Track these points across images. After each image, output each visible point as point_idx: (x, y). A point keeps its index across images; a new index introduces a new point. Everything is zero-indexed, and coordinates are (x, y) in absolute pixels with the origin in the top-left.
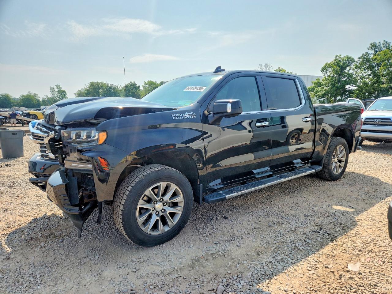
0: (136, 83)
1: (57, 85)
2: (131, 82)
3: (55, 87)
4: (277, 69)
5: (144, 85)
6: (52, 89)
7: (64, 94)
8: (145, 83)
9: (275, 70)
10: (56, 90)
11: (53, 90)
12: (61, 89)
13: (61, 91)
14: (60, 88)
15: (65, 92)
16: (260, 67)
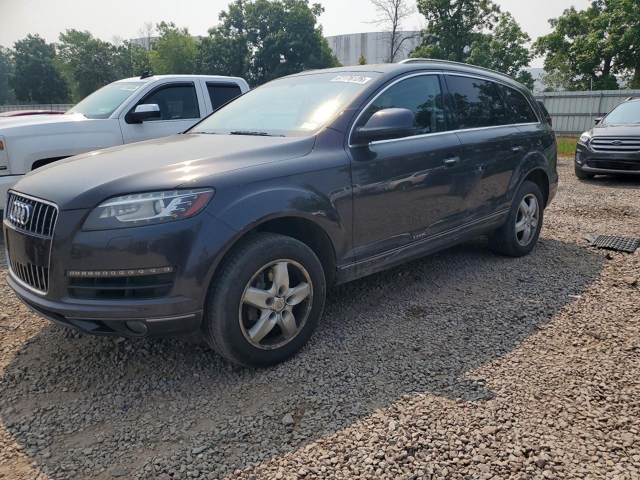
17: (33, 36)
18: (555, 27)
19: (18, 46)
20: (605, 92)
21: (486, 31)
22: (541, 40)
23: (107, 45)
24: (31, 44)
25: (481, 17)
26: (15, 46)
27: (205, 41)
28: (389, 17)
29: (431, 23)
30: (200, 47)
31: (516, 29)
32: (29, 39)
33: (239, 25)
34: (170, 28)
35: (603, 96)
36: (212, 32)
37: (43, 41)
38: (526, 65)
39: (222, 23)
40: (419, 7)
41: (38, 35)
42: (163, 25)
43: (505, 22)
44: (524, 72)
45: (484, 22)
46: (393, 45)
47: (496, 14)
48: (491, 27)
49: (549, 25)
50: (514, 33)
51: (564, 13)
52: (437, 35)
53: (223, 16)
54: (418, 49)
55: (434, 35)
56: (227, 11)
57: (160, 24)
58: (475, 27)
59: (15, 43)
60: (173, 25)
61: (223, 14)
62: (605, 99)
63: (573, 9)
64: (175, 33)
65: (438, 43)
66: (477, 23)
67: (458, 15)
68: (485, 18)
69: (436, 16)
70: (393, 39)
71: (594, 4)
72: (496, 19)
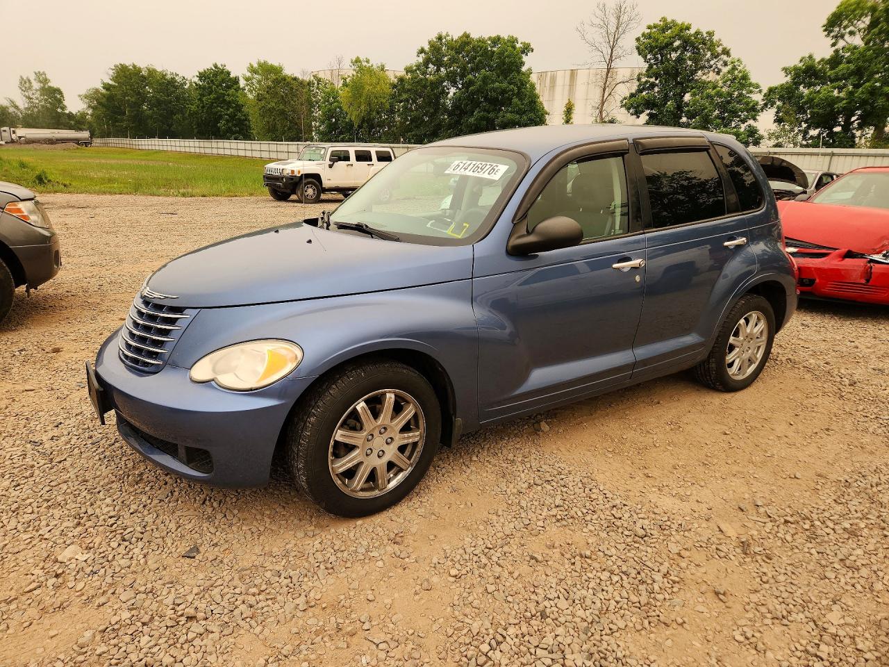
0: (228, 68)
1: (39, 72)
2: (216, 66)
3: (32, 77)
4: (657, 22)
5: (248, 74)
6: (25, 84)
7: (58, 96)
8: (253, 71)
9: (649, 27)
10: (36, 85)
11: (27, 85)
12: (50, 84)
13: (50, 87)
14: (46, 81)
15: (61, 93)
16: (599, 13)
17: (219, 66)
18: (789, 76)
19: (202, 76)
20: (836, 150)
21: (712, 77)
22: (771, 90)
23: (295, 79)
24: (215, 75)
25: (708, 61)
26: (198, 74)
27: (401, 80)
28: (603, 60)
29: (650, 66)
30: (394, 86)
31: (745, 77)
32: (214, 68)
33: (439, 64)
34: (364, 64)
35: (833, 154)
36: (408, 70)
37: (229, 73)
38: (755, 119)
39: (421, 60)
40: (638, 48)
41: (224, 66)
42: (358, 60)
43: (734, 68)
44: (750, 126)
45: (711, 67)
46: (604, 90)
47: (725, 57)
48: (718, 73)
49: (783, 74)
50: (742, 81)
51: (801, 61)
52: (656, 80)
53: (421, 53)
54: (632, 95)
55: (652, 80)
56: (427, 48)
57: (354, 59)
58: (700, 73)
59: (200, 73)
60: (368, 61)
61: (422, 51)
62: (835, 158)
63: (810, 57)
64: (370, 71)
65: (656, 89)
66: (703, 68)
67: (680, 60)
68: (712, 62)
69: (656, 59)
70: (605, 84)
71: (837, 51)
72: (725, 64)
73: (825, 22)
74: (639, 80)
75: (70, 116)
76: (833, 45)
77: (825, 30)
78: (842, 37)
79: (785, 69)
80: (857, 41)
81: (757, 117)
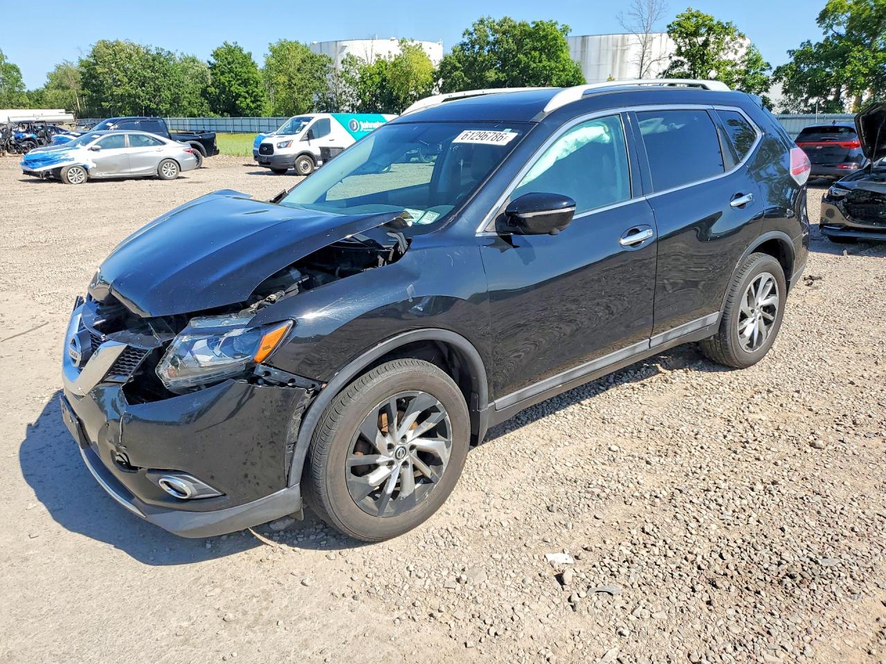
17: (230, 43)
18: (793, 57)
19: (216, 55)
21: (731, 56)
22: (779, 69)
24: (228, 52)
25: (727, 43)
27: (449, 58)
28: (639, 42)
29: (680, 48)
31: (759, 58)
32: (225, 47)
34: (410, 43)
36: (454, 50)
37: (241, 50)
38: (766, 91)
39: (465, 40)
40: (669, 33)
41: (236, 43)
42: (404, 41)
43: (750, 51)
44: (763, 97)
45: (730, 48)
46: (641, 67)
47: (740, 40)
48: (736, 53)
49: (788, 55)
50: (757, 62)
51: (801, 46)
52: (685, 59)
53: (466, 34)
54: (666, 71)
55: (682, 59)
56: (471, 29)
58: (721, 53)
59: (213, 52)
60: (413, 41)
61: (467, 32)
63: (809, 42)
65: (686, 67)
66: (723, 49)
67: (706, 44)
68: (730, 45)
69: (685, 42)
70: (642, 62)
71: (828, 38)
72: (741, 46)
73: (818, 16)
74: (670, 57)
75: (29, 95)
76: (825, 33)
77: (818, 22)
78: (831, 26)
79: (789, 52)
80: (842, 30)
81: (769, 90)
